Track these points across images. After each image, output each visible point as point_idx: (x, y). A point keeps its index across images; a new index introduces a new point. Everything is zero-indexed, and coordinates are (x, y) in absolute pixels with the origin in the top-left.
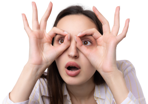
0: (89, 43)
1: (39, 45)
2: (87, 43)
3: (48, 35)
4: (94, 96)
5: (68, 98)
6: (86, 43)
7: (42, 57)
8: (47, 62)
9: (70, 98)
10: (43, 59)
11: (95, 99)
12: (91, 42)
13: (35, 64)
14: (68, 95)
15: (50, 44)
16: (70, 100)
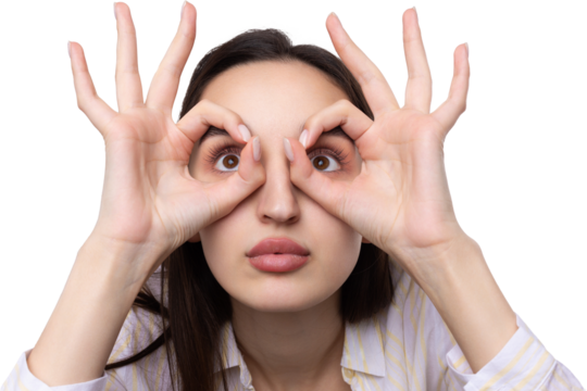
0: (333, 165)
1: (142, 168)
2: (326, 164)
3: (178, 130)
4: (341, 367)
5: (245, 377)
6: (320, 163)
7: (154, 212)
8: (170, 235)
9: (250, 380)
10: (156, 221)
11: (346, 379)
12: (338, 159)
13: (125, 240)
14: (243, 367)
15: (183, 165)
16: (251, 387)
